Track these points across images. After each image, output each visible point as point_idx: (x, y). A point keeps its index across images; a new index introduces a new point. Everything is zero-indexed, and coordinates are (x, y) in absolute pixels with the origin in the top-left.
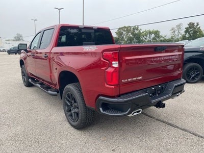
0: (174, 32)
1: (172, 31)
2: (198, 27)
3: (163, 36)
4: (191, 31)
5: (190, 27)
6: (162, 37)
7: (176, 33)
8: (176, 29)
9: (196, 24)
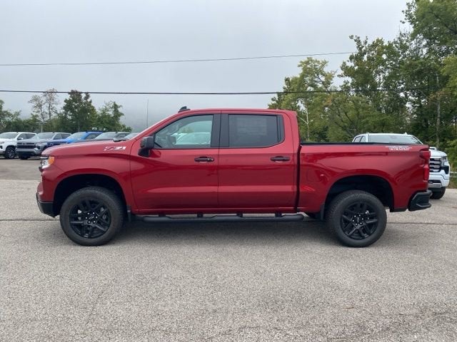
0: (40, 106)
1: (34, 104)
2: (89, 100)
3: (13, 112)
4: (76, 107)
5: (74, 100)
6: (9, 115)
7: (45, 108)
8: (44, 99)
9: (83, 96)
